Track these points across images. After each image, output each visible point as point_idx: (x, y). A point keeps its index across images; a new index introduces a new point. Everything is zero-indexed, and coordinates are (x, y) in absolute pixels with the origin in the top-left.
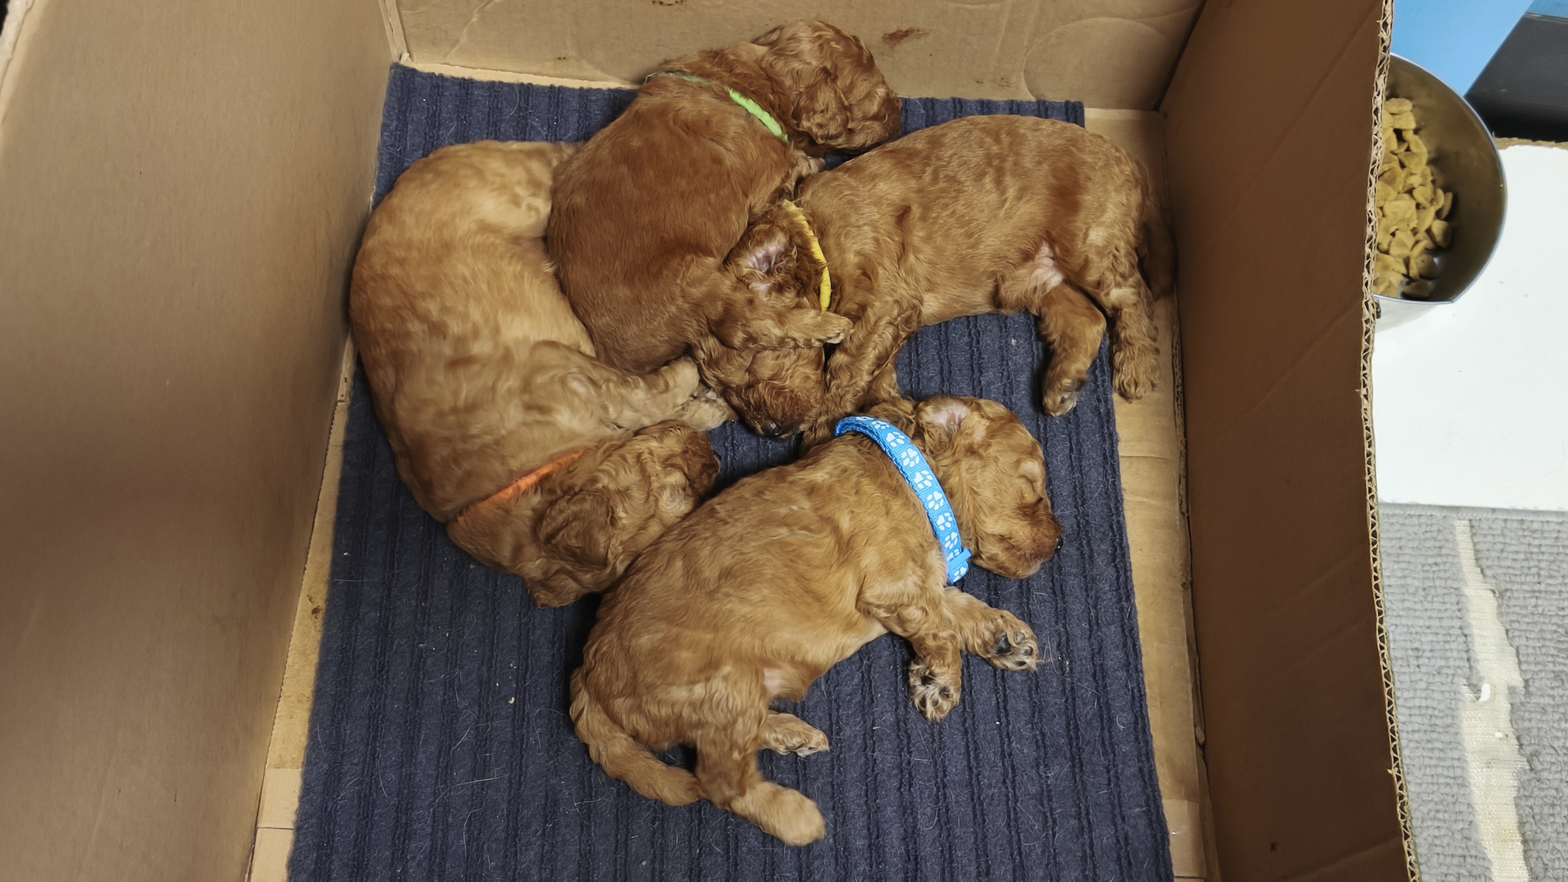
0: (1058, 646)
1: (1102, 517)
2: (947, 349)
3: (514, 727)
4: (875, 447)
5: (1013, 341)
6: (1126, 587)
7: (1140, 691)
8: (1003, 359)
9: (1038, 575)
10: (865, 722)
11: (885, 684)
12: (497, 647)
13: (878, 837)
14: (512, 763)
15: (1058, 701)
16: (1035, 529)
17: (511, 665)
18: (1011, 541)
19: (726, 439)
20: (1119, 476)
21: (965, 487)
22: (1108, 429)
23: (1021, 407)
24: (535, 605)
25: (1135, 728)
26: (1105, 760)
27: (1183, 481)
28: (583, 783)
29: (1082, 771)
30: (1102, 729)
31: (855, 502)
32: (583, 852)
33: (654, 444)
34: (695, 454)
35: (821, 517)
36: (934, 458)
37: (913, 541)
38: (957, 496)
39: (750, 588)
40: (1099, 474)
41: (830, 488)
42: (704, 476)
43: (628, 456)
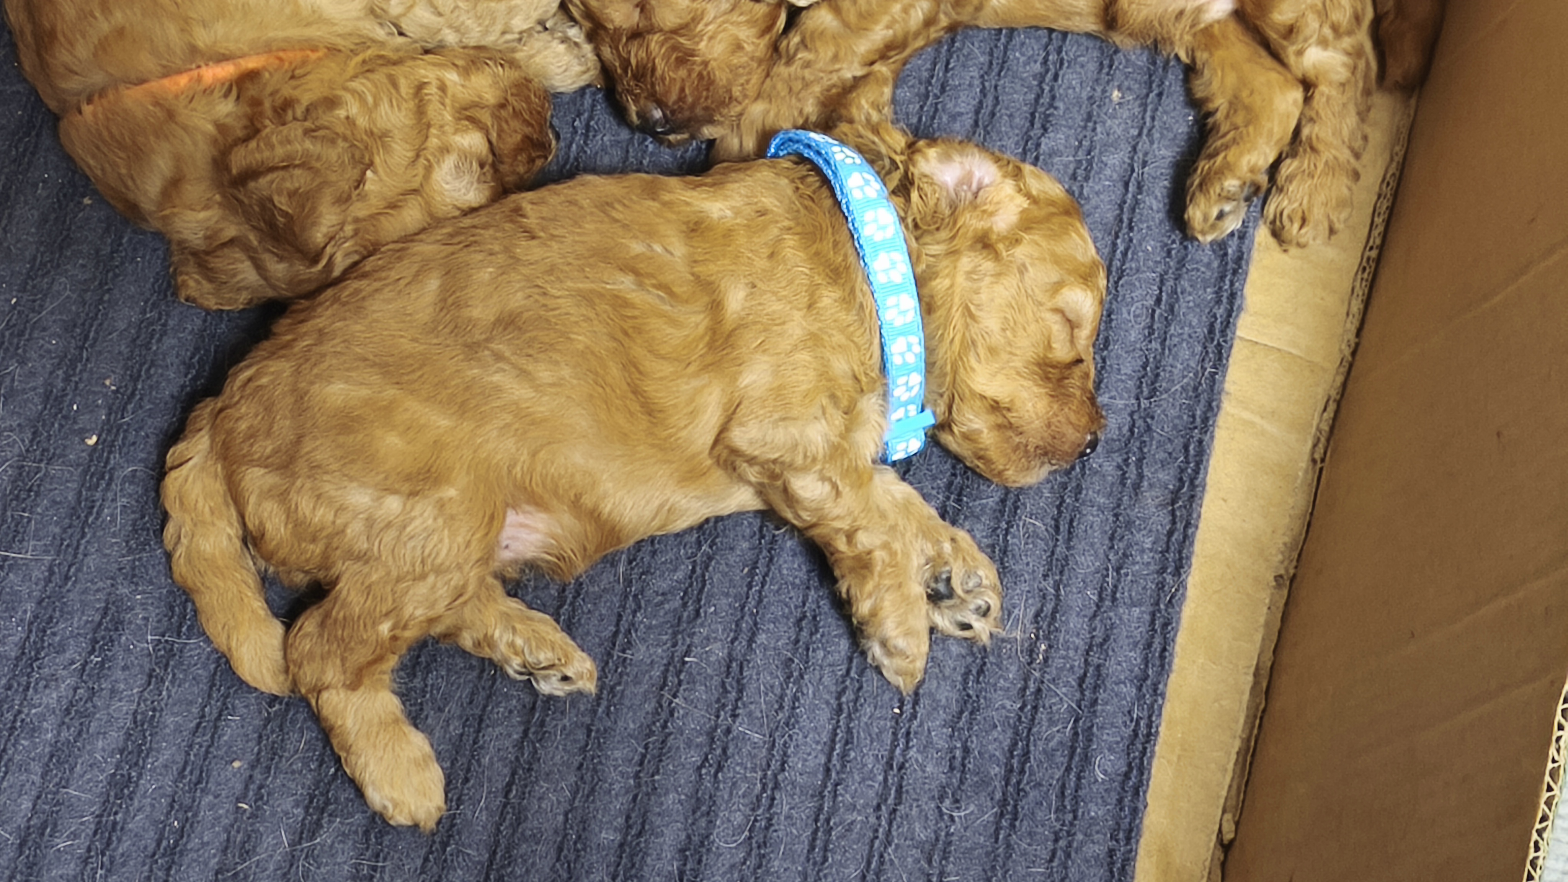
0: (1037, 615)
1: (1175, 427)
2: (999, 74)
3: (83, 485)
4: (825, 192)
5: (1116, 95)
6: (1180, 552)
7: (1149, 726)
8: (1089, 117)
9: (1039, 491)
10: (674, 645)
11: (727, 595)
12: (92, 346)
13: (639, 834)
14: (62, 540)
15: (1008, 704)
16: (1056, 406)
17: (108, 382)
18: (1009, 415)
19: (579, 115)
20: (1225, 367)
21: (957, 300)
22: (1232, 284)
23: (1096, 207)
24: (175, 294)
25: (1123, 784)
26: (1057, 820)
27: (1332, 407)
28: (172, 608)
29: (1012, 826)
30: (1068, 769)
31: (764, 270)
32: (139, 717)
33: (452, 77)
34: (516, 114)
35: (697, 277)
36: (917, 239)
37: (840, 366)
38: (940, 313)
39: (542, 356)
40: (1193, 354)
41: (728, 234)
42: (522, 158)
43: (403, 84)
